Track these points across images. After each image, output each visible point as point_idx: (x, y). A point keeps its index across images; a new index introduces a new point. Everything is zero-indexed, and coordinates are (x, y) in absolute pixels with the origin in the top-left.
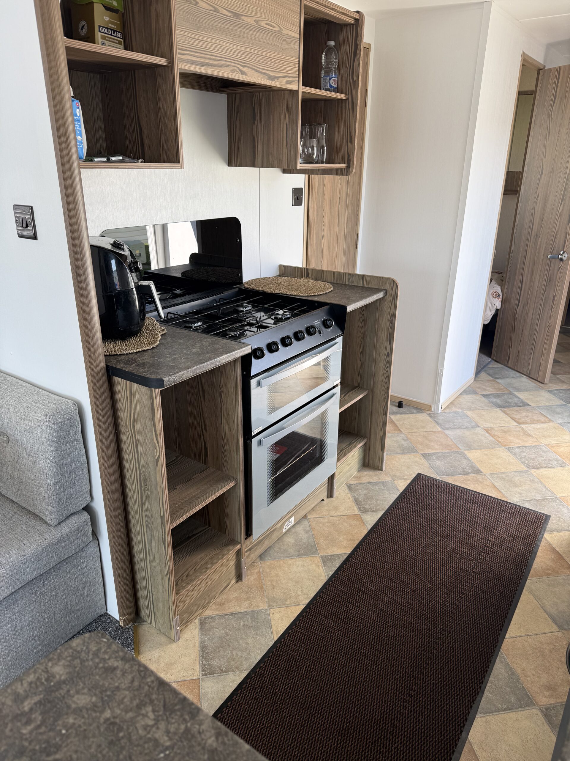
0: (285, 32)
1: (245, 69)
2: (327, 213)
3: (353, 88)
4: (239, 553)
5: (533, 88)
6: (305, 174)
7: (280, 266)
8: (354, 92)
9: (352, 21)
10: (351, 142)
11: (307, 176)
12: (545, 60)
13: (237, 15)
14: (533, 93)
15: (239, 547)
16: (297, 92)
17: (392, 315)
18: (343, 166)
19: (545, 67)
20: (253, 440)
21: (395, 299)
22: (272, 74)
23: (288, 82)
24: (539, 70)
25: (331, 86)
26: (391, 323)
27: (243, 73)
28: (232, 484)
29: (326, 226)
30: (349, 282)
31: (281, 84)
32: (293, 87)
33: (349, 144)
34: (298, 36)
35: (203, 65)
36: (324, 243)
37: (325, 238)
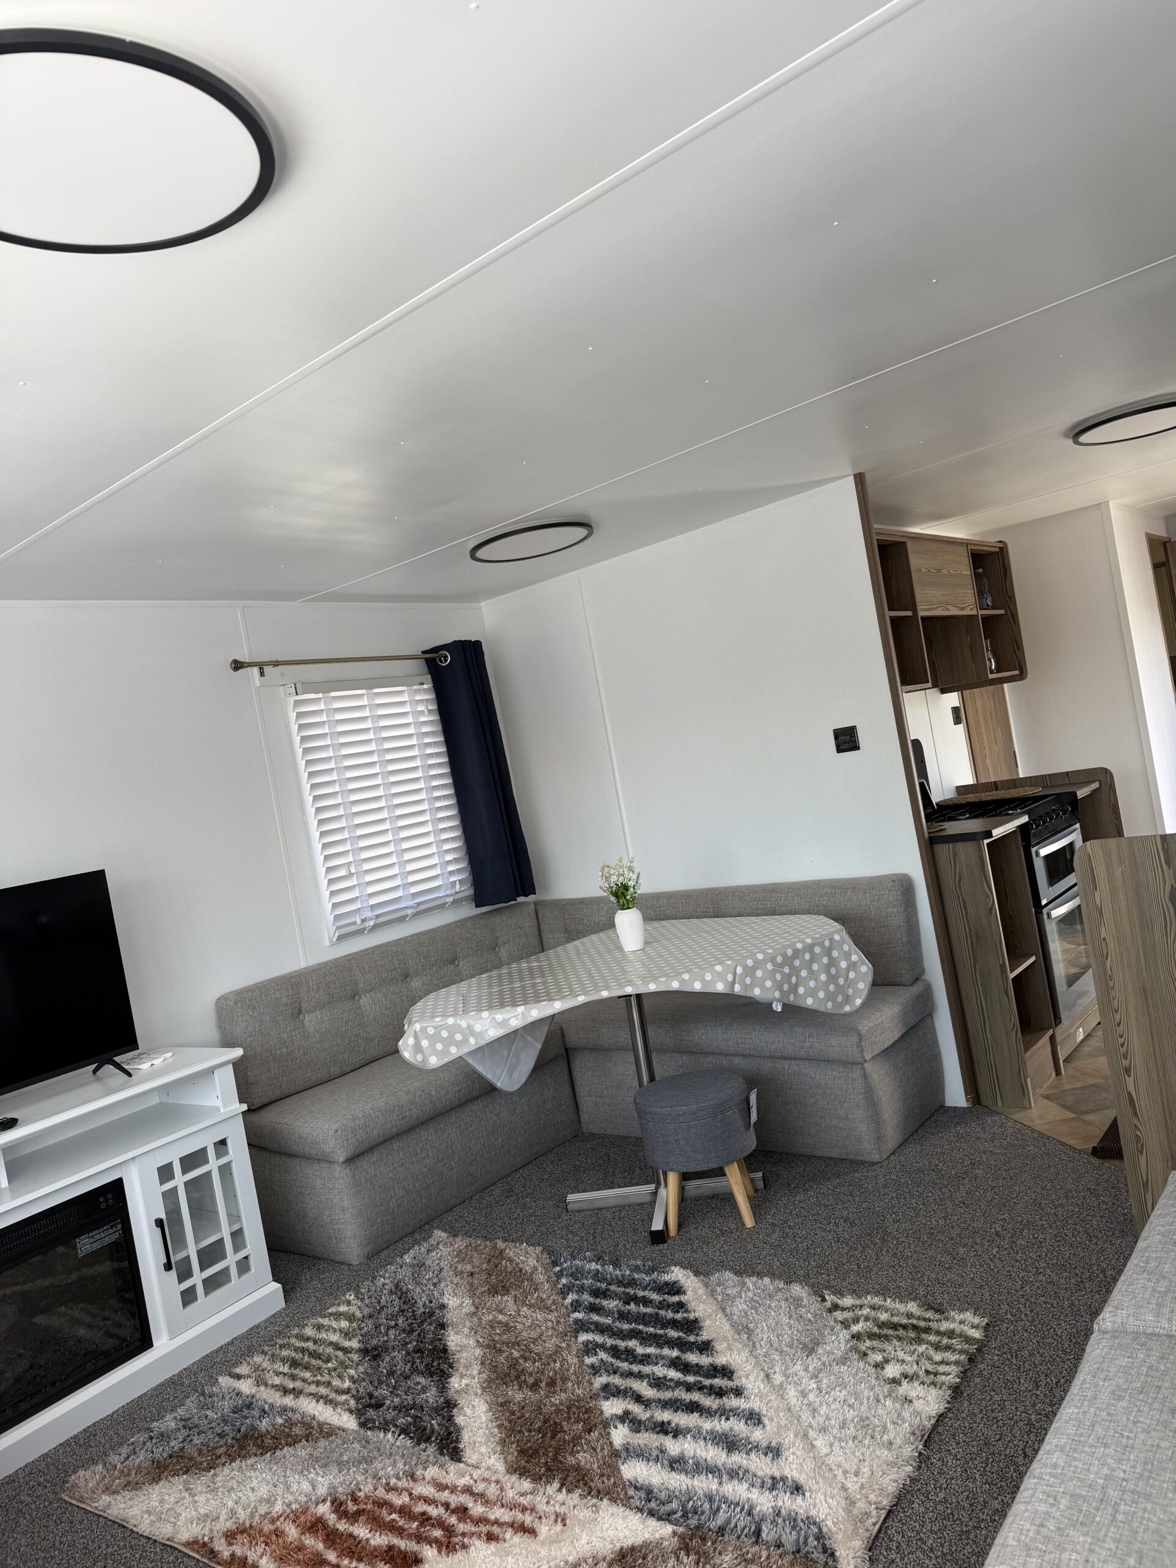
0: (963, 572)
1: (948, 607)
2: (983, 729)
3: (1009, 602)
4: (1052, 1038)
5: (1164, 559)
6: (958, 691)
7: (957, 787)
8: (1011, 606)
9: (998, 550)
10: (1019, 649)
11: (960, 692)
12: (1168, 532)
13: (939, 571)
14: (1163, 564)
15: (1051, 1032)
16: (977, 615)
17: (1113, 805)
18: (1017, 672)
19: (1170, 539)
20: (1043, 910)
21: (1112, 787)
22: (961, 606)
23: (971, 609)
24: (1165, 544)
25: (988, 605)
26: (1116, 814)
27: (948, 610)
28: (1033, 959)
29: (986, 744)
30: (1051, 782)
31: (967, 612)
32: (974, 612)
33: (1017, 651)
34: (969, 573)
35: (928, 610)
36: (988, 761)
37: (987, 754)
